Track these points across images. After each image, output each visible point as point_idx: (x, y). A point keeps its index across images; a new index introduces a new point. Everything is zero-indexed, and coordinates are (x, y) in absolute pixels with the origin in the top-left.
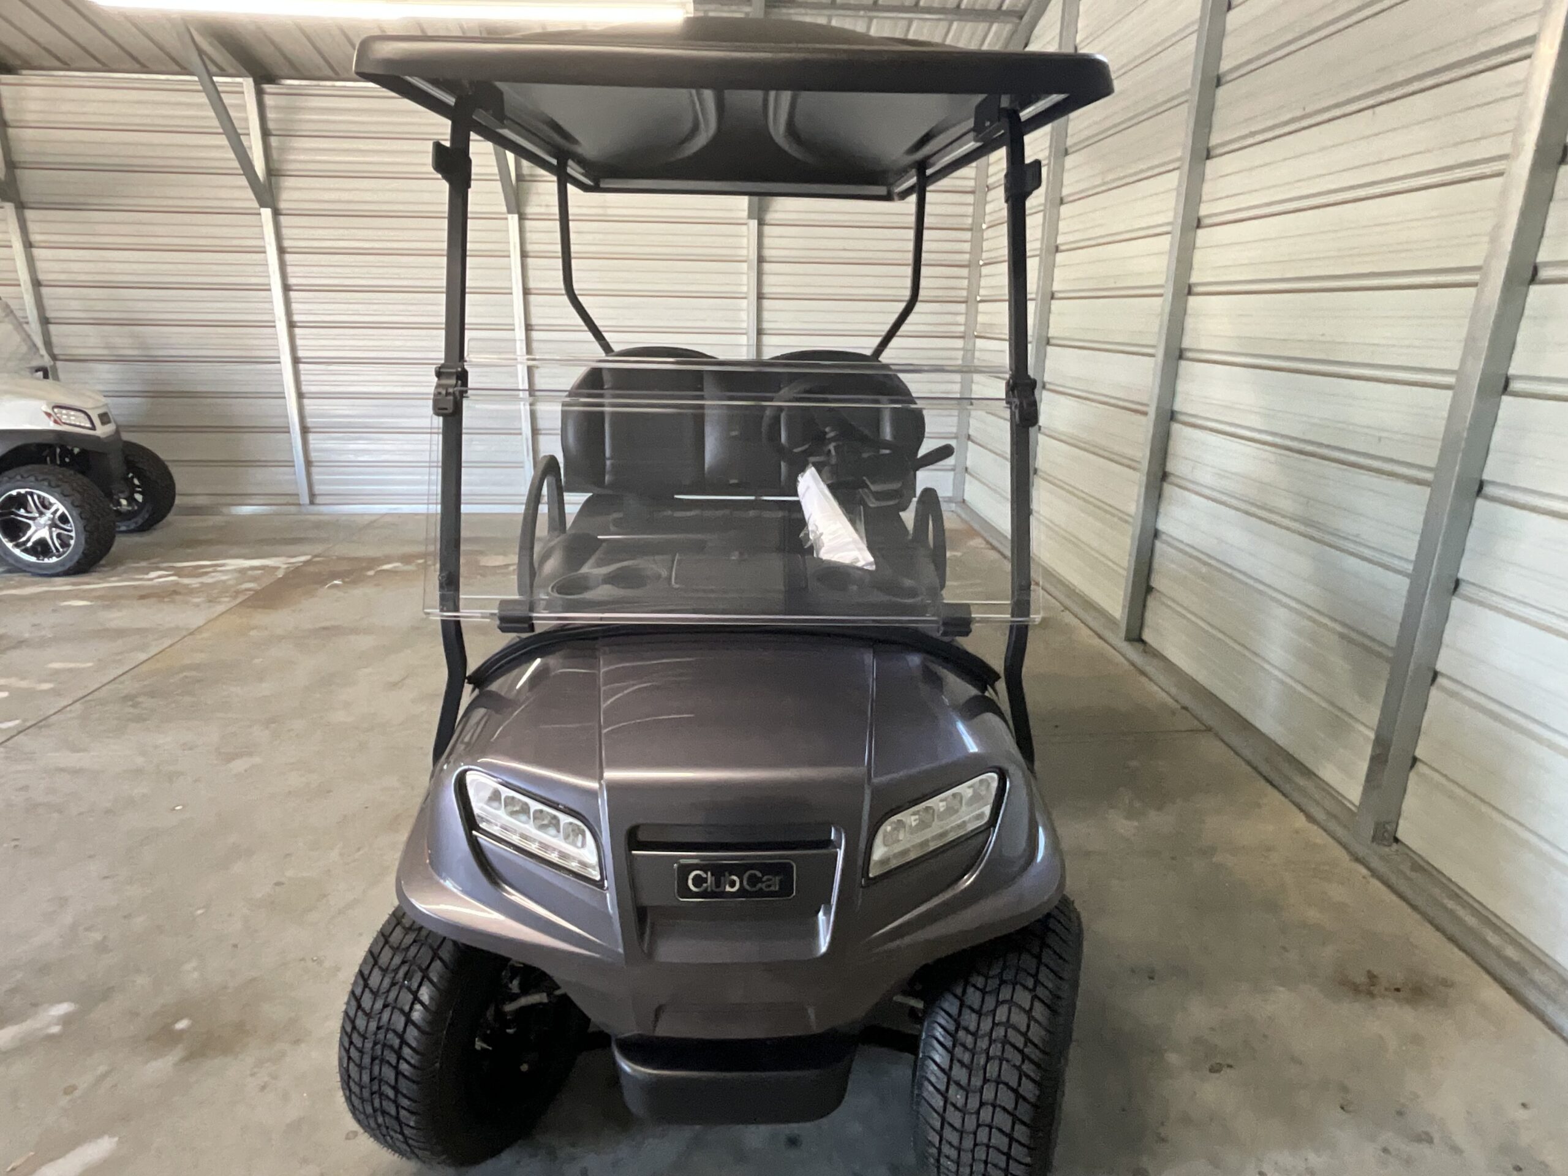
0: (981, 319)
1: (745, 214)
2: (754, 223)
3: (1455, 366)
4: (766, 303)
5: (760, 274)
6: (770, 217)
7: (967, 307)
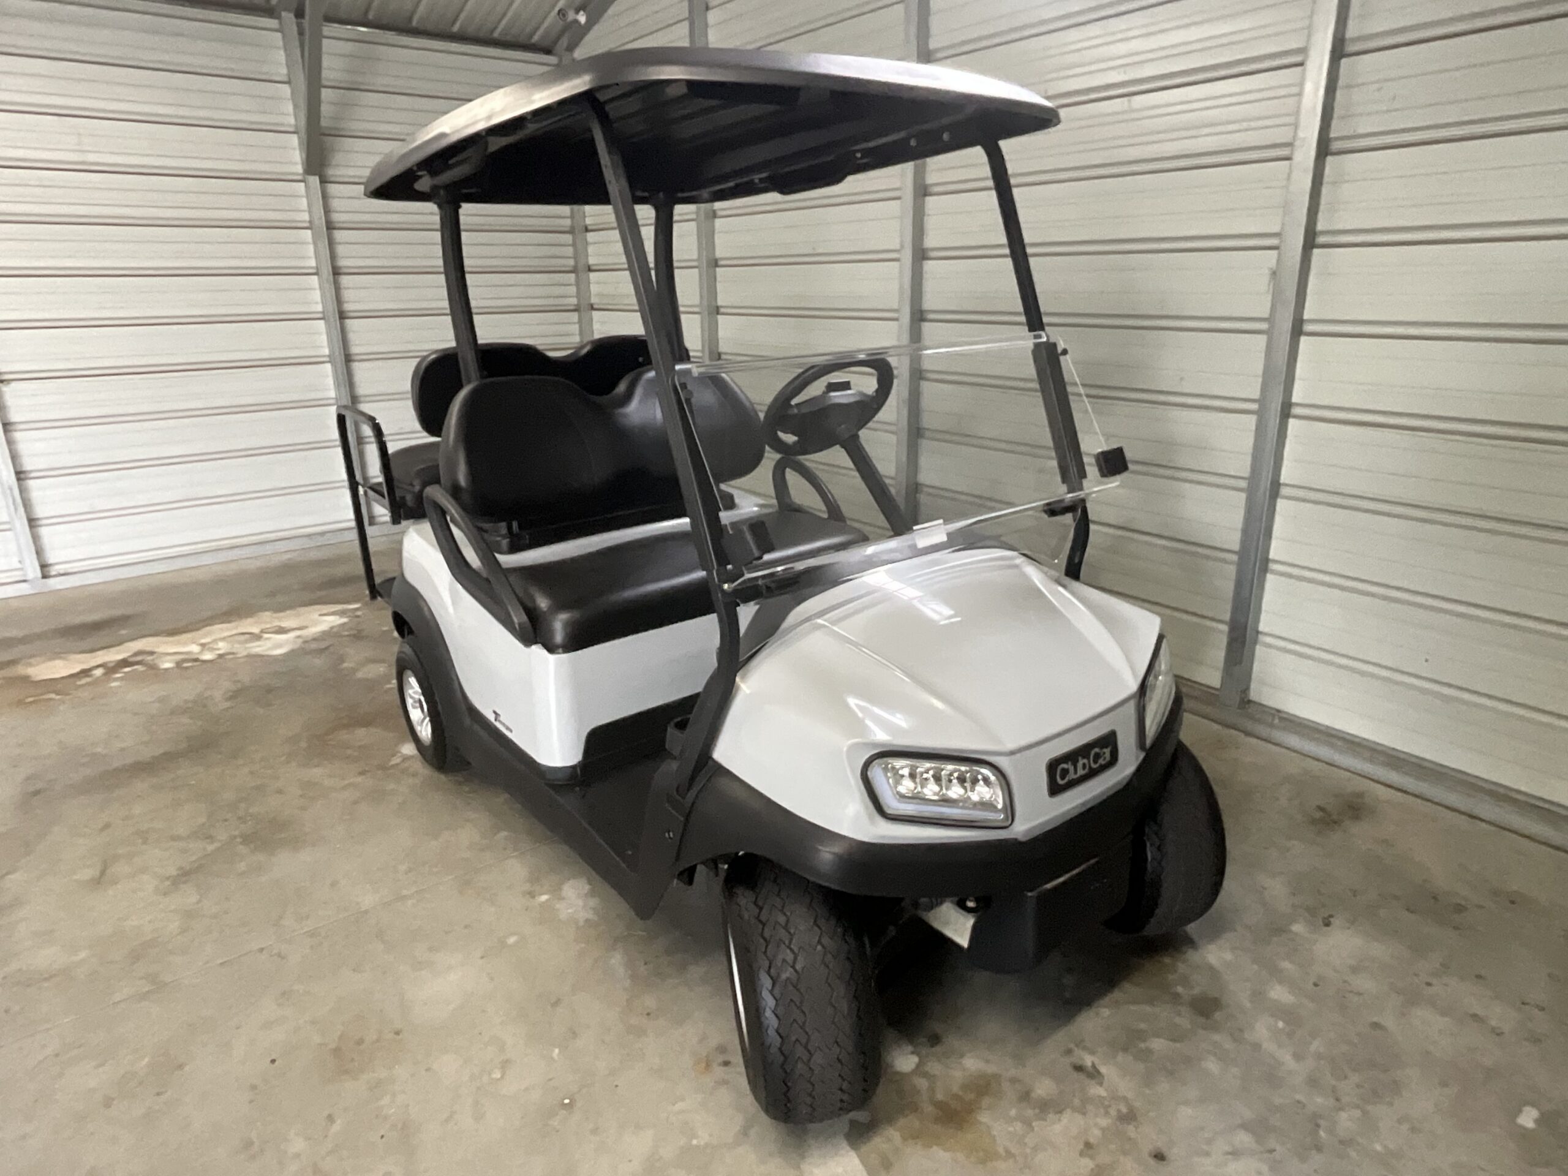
0: (594, 289)
1: (299, 169)
2: (314, 180)
3: (1266, 315)
4: (345, 280)
5: (331, 243)
6: (331, 172)
7: (577, 277)
